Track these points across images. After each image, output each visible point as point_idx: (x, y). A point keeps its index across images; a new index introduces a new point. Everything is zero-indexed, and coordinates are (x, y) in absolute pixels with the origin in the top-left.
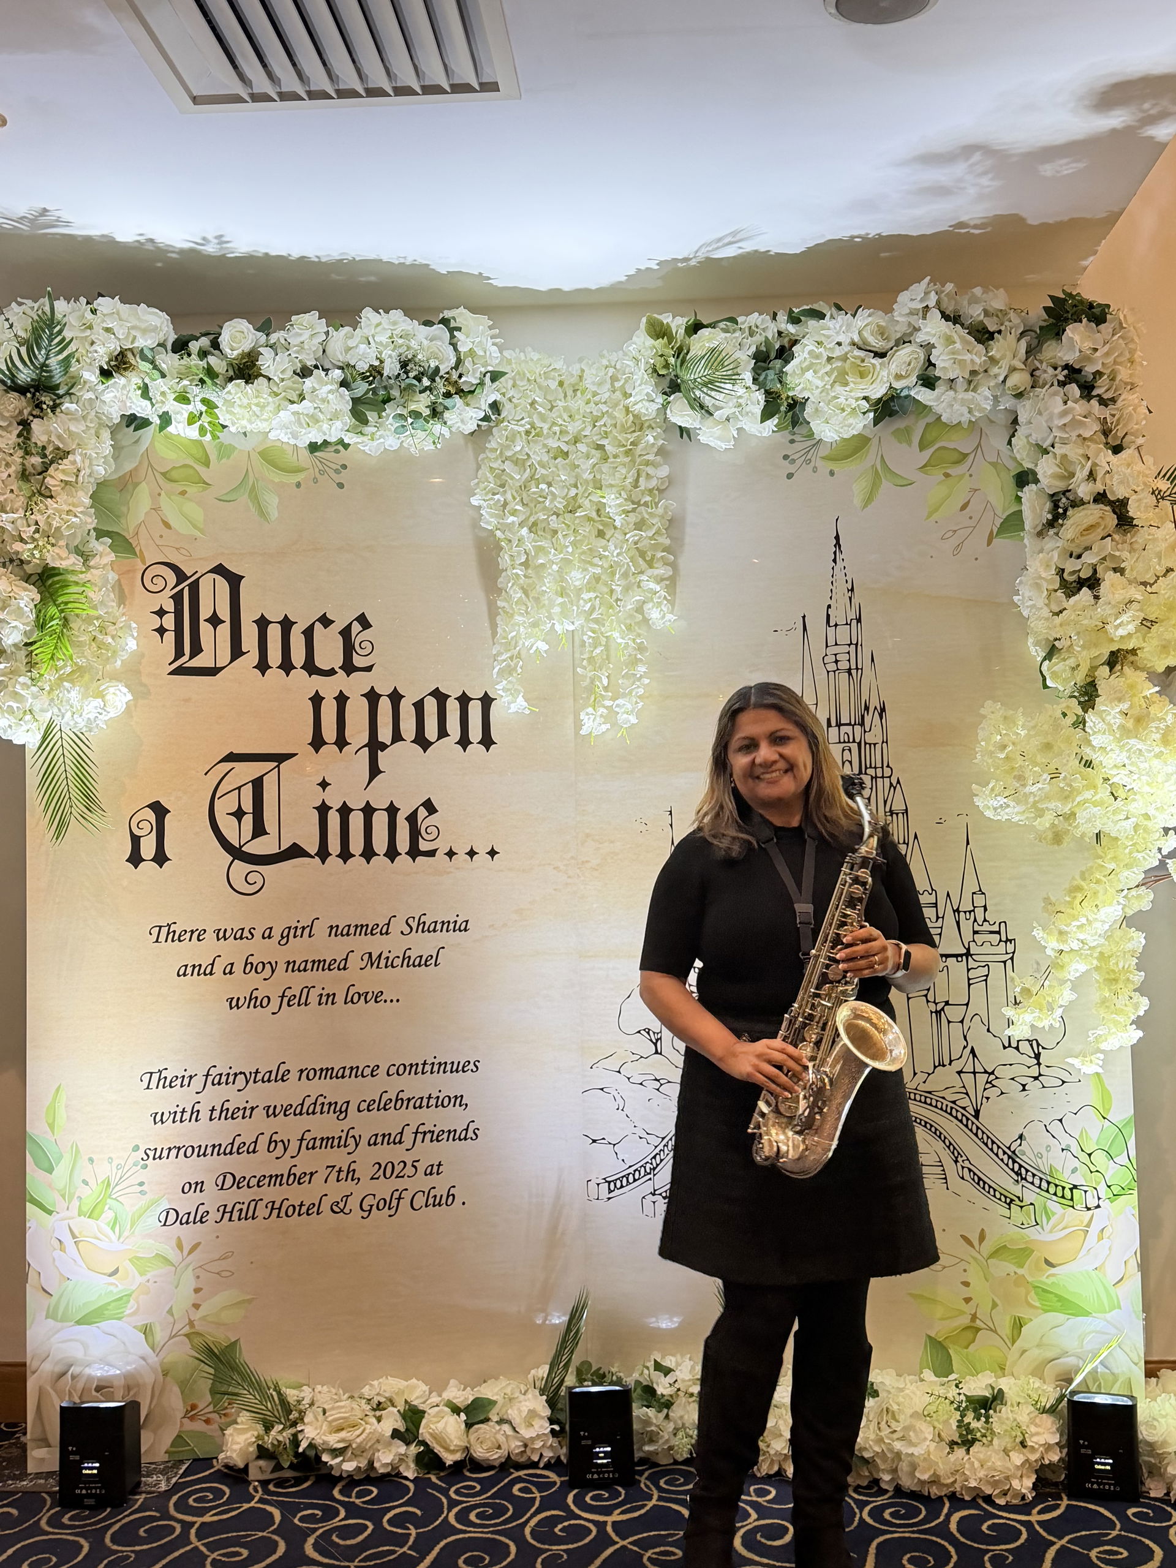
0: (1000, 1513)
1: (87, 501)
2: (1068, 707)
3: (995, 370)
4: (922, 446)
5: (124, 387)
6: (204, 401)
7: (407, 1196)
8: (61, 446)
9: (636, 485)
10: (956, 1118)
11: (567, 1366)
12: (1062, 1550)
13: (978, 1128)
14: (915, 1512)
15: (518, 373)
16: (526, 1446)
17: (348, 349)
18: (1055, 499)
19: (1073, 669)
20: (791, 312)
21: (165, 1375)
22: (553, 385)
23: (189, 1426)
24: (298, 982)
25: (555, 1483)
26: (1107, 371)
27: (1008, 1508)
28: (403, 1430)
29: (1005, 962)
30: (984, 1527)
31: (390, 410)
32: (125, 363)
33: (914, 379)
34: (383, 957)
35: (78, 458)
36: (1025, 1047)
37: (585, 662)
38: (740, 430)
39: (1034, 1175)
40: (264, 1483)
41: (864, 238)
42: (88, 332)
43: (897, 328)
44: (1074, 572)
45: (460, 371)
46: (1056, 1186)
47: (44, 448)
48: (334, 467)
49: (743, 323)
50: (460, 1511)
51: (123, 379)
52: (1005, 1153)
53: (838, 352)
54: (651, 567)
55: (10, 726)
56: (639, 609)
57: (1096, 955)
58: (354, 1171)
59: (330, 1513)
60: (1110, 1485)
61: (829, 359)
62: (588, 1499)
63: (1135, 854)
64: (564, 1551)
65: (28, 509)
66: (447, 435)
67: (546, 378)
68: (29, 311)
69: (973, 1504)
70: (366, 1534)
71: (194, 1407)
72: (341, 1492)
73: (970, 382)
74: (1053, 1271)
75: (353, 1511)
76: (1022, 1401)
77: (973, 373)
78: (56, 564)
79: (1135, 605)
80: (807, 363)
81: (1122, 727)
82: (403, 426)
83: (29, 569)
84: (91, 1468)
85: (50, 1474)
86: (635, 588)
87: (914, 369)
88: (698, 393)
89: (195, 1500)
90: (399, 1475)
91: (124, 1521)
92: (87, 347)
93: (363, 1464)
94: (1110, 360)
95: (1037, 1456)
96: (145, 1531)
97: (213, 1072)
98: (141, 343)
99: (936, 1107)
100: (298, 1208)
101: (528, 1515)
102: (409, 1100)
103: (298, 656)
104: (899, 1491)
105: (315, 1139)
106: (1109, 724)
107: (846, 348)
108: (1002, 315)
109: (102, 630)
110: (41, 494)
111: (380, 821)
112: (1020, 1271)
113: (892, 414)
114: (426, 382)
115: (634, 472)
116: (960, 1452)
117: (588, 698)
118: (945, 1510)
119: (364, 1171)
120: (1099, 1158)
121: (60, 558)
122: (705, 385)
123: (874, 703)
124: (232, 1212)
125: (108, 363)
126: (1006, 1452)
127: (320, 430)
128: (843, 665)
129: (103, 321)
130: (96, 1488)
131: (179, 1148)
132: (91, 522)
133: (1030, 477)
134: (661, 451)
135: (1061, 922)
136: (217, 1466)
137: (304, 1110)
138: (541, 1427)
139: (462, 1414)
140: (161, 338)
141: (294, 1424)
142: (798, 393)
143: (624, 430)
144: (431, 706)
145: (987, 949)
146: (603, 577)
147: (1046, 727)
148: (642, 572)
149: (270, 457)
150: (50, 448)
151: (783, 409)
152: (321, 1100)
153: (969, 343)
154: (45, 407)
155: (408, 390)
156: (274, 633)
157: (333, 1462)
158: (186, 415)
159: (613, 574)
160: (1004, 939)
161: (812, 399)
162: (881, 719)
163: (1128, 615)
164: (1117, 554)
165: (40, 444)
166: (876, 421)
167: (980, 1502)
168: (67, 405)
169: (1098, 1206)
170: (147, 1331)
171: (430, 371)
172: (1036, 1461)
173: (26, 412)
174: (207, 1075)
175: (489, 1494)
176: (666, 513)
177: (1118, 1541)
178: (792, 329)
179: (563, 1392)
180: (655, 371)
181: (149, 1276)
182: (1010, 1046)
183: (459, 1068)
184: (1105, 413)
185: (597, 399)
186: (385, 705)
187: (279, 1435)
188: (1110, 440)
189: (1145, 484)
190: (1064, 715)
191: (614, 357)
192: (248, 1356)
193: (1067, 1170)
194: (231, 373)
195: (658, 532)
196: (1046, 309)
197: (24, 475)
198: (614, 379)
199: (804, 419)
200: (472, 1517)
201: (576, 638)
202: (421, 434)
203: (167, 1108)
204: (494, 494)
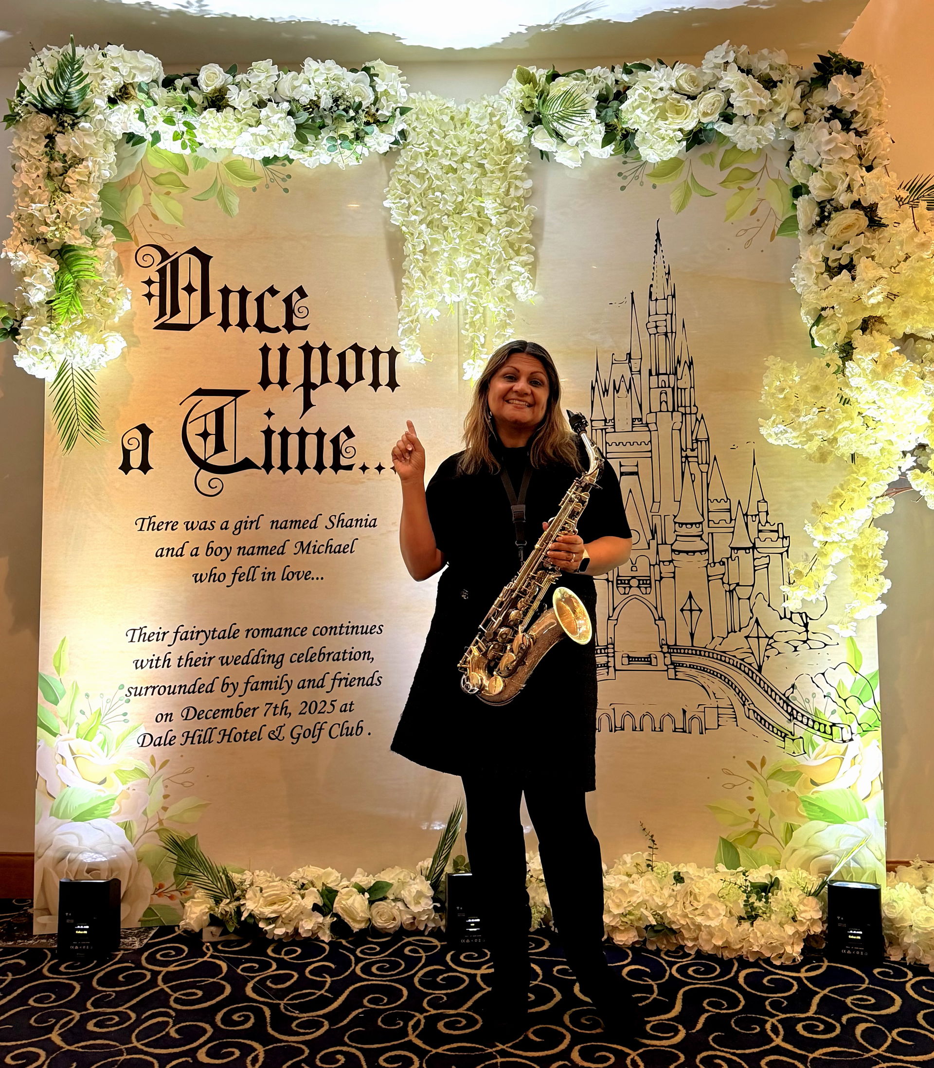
0: (777, 971)
1: (96, 196)
2: (831, 359)
3: (778, 110)
4: (722, 167)
5: (126, 111)
6: (186, 124)
7: (327, 727)
8: (78, 154)
9: (507, 193)
10: (744, 671)
11: (446, 858)
12: (825, 998)
13: (760, 679)
14: (710, 970)
15: (420, 109)
16: (414, 918)
17: (294, 88)
18: (821, 205)
19: (835, 332)
20: (625, 65)
21: (140, 861)
22: (446, 119)
23: (159, 901)
24: (247, 562)
25: (436, 947)
26: (862, 111)
27: (782, 967)
28: (321, 904)
29: (782, 554)
30: (765, 981)
31: (324, 134)
32: (127, 94)
33: (717, 116)
34: (312, 545)
35: (90, 164)
36: (796, 618)
37: (467, 326)
38: (586, 153)
39: (803, 716)
40: (214, 945)
41: (680, 10)
42: (100, 70)
43: (705, 78)
44: (836, 260)
45: (377, 106)
46: (820, 724)
47: (65, 155)
48: (282, 176)
49: (589, 74)
50: (364, 965)
51: (125, 105)
52: (781, 698)
53: (660, 95)
54: (518, 255)
55: (34, 364)
56: (509, 287)
57: (851, 546)
58: (287, 707)
59: (266, 966)
60: (860, 951)
61: (654, 101)
62: (462, 958)
63: (881, 471)
64: (444, 994)
65: (52, 200)
66: (367, 154)
67: (441, 114)
68: (56, 55)
69: (755, 964)
70: (292, 981)
71: (161, 886)
72: (273, 951)
73: (759, 119)
74: (816, 788)
75: (282, 964)
76: (793, 887)
77: (761, 111)
78: (72, 243)
79: (883, 281)
80: (637, 103)
81: (873, 372)
82: (334, 146)
83: (51, 246)
84: (82, 929)
85: (50, 936)
86: (506, 270)
87: (717, 108)
88: (555, 124)
89: (161, 956)
90: (318, 939)
91: (107, 970)
92: (99, 80)
93: (290, 930)
94: (864, 103)
95: (804, 928)
96: (123, 977)
97: (181, 630)
98: (139, 79)
99: (729, 663)
100: (243, 735)
101: (417, 968)
102: (329, 654)
103: (252, 317)
104: (699, 954)
105: (257, 682)
106: (864, 370)
107: (666, 92)
108: (782, 68)
109: (105, 293)
110: (62, 190)
111: (311, 442)
112: (792, 789)
113: (700, 142)
114: (352, 113)
115: (506, 183)
116: (746, 925)
117: (469, 353)
118: (735, 969)
119: (294, 706)
120: (852, 702)
121: (75, 238)
122: (562, 118)
123: (685, 358)
124: (193, 737)
125: (114, 93)
126: (781, 925)
127: (272, 147)
128: (662, 330)
129: (112, 62)
130: (86, 945)
131: (154, 688)
132: (99, 212)
133: (803, 189)
134: (526, 169)
135: (826, 520)
136: (178, 932)
137: (250, 660)
138: (426, 904)
139: (366, 894)
140: (154, 76)
141: (238, 899)
142: (630, 125)
143: (499, 153)
144: (351, 356)
145: (768, 543)
146: (482, 262)
147: (814, 374)
148: (511, 259)
149: (234, 168)
150: (69, 156)
151: (618, 138)
152: (262, 653)
153: (758, 89)
154: (66, 124)
155: (337, 119)
156: (234, 300)
157: (267, 928)
158: (171, 135)
159: (489, 260)
160: (781, 536)
161: (640, 130)
162: (690, 369)
163: (878, 288)
164: (869, 246)
165: (62, 152)
166: (688, 148)
167: (761, 962)
168: (83, 124)
169: (851, 740)
170: (127, 827)
171: (355, 105)
172: (804, 932)
173: (52, 128)
174: (177, 632)
175: (387, 953)
176: (529, 214)
177: (866, 991)
178: (626, 78)
179: (443, 878)
180: (523, 109)
181: (129, 785)
182: (785, 617)
183: (368, 631)
184: (860, 141)
185: (479, 129)
186: (316, 355)
187: (226, 906)
188: (863, 162)
189: (891, 192)
190: (828, 365)
191: (492, 99)
192: (204, 847)
193: (828, 711)
194: (206, 104)
195: (523, 229)
196: (816, 65)
197: (49, 176)
198: (492, 115)
199: (635, 146)
200: (374, 969)
201: (461, 308)
202: (347, 152)
203: (146, 656)
204: (401, 199)
